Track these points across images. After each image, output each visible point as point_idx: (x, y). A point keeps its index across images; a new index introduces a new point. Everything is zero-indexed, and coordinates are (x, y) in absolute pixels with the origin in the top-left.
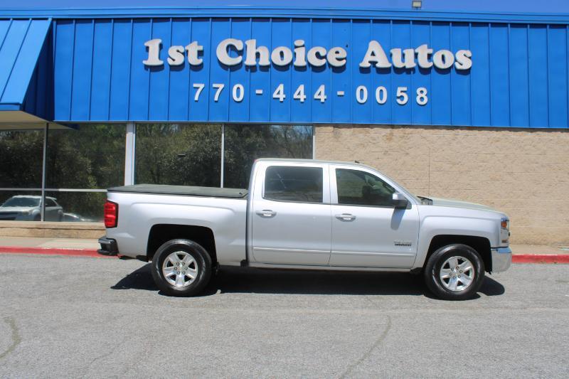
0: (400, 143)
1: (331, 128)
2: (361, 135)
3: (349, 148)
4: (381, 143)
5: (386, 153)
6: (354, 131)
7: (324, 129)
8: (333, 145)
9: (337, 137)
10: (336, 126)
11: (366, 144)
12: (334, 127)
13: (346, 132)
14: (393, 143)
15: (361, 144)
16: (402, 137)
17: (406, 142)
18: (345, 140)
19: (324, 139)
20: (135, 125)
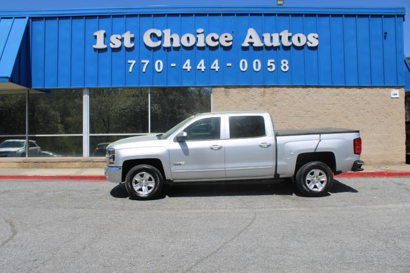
0: (270, 98)
1: (223, 89)
2: (244, 93)
3: (235, 102)
4: (257, 98)
5: (261, 105)
6: (239, 90)
7: (217, 89)
8: (225, 100)
9: (227, 95)
10: (226, 87)
11: (247, 99)
13: (233, 91)
14: (266, 98)
15: (244, 99)
16: (271, 94)
17: (274, 97)
18: (233, 96)
19: (218, 97)
20: (89, 90)
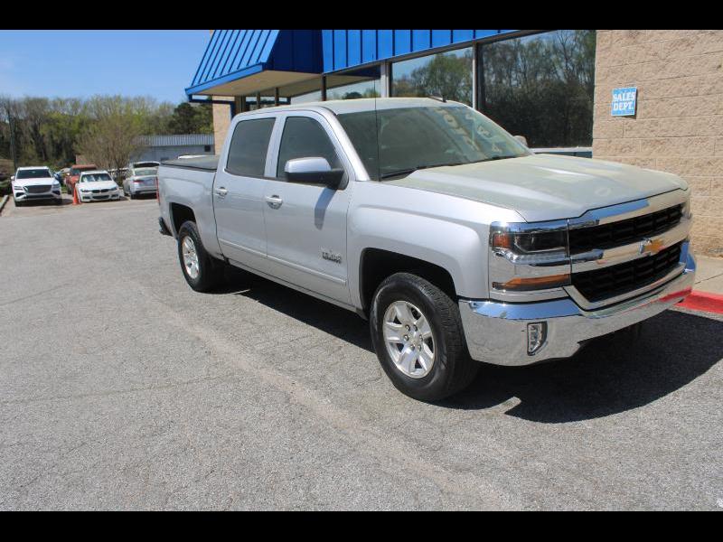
3: (655, 54)
9: (634, 33)
19: (611, 44)
20: (389, 64)
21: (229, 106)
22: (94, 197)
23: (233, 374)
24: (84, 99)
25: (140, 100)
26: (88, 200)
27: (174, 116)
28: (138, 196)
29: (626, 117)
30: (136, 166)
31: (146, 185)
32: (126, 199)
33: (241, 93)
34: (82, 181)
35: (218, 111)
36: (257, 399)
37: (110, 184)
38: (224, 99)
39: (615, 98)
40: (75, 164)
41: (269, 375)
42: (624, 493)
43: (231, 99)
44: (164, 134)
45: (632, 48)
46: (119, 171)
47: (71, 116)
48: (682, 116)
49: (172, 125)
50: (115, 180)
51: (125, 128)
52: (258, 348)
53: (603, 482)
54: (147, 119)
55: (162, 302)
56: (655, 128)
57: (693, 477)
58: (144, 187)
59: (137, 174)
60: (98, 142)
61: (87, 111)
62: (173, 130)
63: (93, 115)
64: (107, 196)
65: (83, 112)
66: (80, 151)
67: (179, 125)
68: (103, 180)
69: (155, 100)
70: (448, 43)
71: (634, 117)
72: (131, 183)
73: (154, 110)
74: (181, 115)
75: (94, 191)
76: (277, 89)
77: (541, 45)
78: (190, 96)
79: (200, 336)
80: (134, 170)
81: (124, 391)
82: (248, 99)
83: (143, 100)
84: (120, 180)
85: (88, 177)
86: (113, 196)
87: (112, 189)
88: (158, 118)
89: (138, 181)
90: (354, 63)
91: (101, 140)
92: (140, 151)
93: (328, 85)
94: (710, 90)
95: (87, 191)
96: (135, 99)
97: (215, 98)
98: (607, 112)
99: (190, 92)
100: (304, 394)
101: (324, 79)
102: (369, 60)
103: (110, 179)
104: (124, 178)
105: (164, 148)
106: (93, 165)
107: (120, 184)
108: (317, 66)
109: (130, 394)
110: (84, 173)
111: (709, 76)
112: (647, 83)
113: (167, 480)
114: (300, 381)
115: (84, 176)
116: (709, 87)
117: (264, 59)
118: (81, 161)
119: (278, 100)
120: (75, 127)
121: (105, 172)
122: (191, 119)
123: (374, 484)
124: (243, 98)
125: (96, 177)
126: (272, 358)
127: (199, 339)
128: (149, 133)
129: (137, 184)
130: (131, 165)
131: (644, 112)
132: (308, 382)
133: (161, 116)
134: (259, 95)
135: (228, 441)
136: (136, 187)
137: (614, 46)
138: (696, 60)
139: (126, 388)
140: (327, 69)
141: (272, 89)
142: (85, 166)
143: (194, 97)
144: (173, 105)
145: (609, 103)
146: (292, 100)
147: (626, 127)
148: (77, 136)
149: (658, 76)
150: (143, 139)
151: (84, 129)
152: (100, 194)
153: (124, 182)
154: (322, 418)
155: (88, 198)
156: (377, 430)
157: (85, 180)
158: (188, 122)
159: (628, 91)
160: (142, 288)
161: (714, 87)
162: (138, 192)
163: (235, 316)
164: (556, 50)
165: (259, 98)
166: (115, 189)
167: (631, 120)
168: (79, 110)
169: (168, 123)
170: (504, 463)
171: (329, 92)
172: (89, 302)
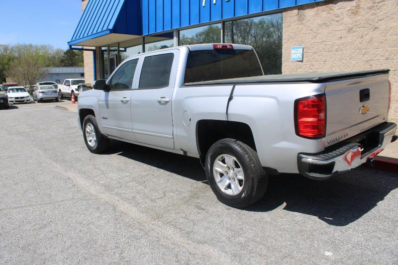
0: (367, 16)
1: (296, 11)
2: (324, 13)
3: (311, 30)
4: (345, 19)
5: (350, 30)
6: (317, 11)
7: (289, 13)
8: (298, 28)
9: (301, 19)
10: (301, 8)
11: (329, 23)
12: (299, 9)
13: (309, 13)
14: (359, 18)
15: (324, 24)
16: (370, 8)
17: (374, 14)
18: (309, 21)
19: (290, 24)
20: (178, 31)
21: (92, 52)
22: (16, 101)
23: (86, 196)
24: (11, 46)
25: (44, 47)
26: (12, 103)
27: (63, 57)
28: (42, 101)
29: (298, 61)
30: (41, 84)
31: (46, 94)
32: (35, 103)
33: (99, 45)
34: (9, 92)
35: (86, 55)
36: (98, 209)
37: (25, 94)
38: (90, 48)
39: (293, 51)
40: (5, 82)
41: (105, 197)
42: (281, 251)
43: (94, 48)
44: (58, 66)
45: (300, 26)
46: (31, 87)
47: (3, 55)
48: (325, 61)
49: (62, 61)
50: (28, 92)
51: (34, 63)
52: (102, 182)
53: (272, 246)
54: (48, 57)
55: (50, 159)
56: (312, 67)
57: (316, 242)
58: (45, 96)
59: (41, 88)
60: (19, 70)
61: (13, 53)
62: (63, 64)
63: (16, 55)
64: (24, 101)
65: (11, 52)
66: (8, 75)
67: (66, 62)
68: (21, 91)
69: (53, 47)
70: (208, 21)
71: (302, 61)
72: (37, 93)
73: (52, 53)
74: (68, 56)
75: (16, 98)
76: (119, 43)
77: (264, 22)
78: (70, 46)
79: (70, 177)
80: (40, 86)
81: (26, 206)
82: (103, 48)
83: (46, 47)
84: (31, 92)
85: (13, 90)
86: (27, 101)
87: (27, 97)
88: (54, 57)
89: (42, 92)
90: (160, 30)
91: (20, 69)
92: (43, 76)
93: (146, 41)
94: (338, 49)
95: (12, 98)
96: (41, 46)
97: (85, 48)
98: (289, 58)
99: (70, 44)
100: (123, 206)
101: (144, 38)
102: (168, 29)
103: (25, 91)
104: (34, 91)
105: (58, 74)
106: (15, 83)
107: (31, 94)
108: (139, 32)
109: (29, 208)
110: (10, 88)
111: (337, 42)
112: (308, 44)
113: (45, 252)
114: (122, 199)
115: (10, 89)
116: (337, 47)
117: (111, 27)
118: (9, 81)
119: (119, 49)
120: (6, 61)
121: (22, 87)
122: (73, 59)
123: (155, 251)
124: (100, 47)
125: (17, 90)
126: (108, 188)
127: (69, 178)
128: (48, 66)
129: (41, 94)
130: (38, 83)
131: (307, 59)
132: (126, 199)
133: (57, 57)
134: (109, 46)
135: (80, 231)
136: (40, 96)
137: (292, 25)
138: (331, 34)
139: (27, 205)
140: (145, 33)
141: (115, 43)
142: (11, 83)
143: (73, 47)
144: (63, 50)
145: (289, 54)
146: (127, 49)
147: (298, 66)
148: (6, 66)
149: (313, 41)
150: (45, 69)
151: (11, 62)
152: (19, 99)
153: (34, 93)
154: (131, 218)
155: (12, 102)
156: (160, 224)
157: (11, 91)
158: (72, 60)
159: (299, 48)
160: (40, 151)
161: (339, 48)
162: (41, 99)
163: (90, 166)
164: (273, 26)
165: (109, 48)
166: (28, 97)
167: (300, 63)
168: (8, 52)
169: (60, 60)
170: (223, 239)
171: (147, 46)
172: (9, 160)
